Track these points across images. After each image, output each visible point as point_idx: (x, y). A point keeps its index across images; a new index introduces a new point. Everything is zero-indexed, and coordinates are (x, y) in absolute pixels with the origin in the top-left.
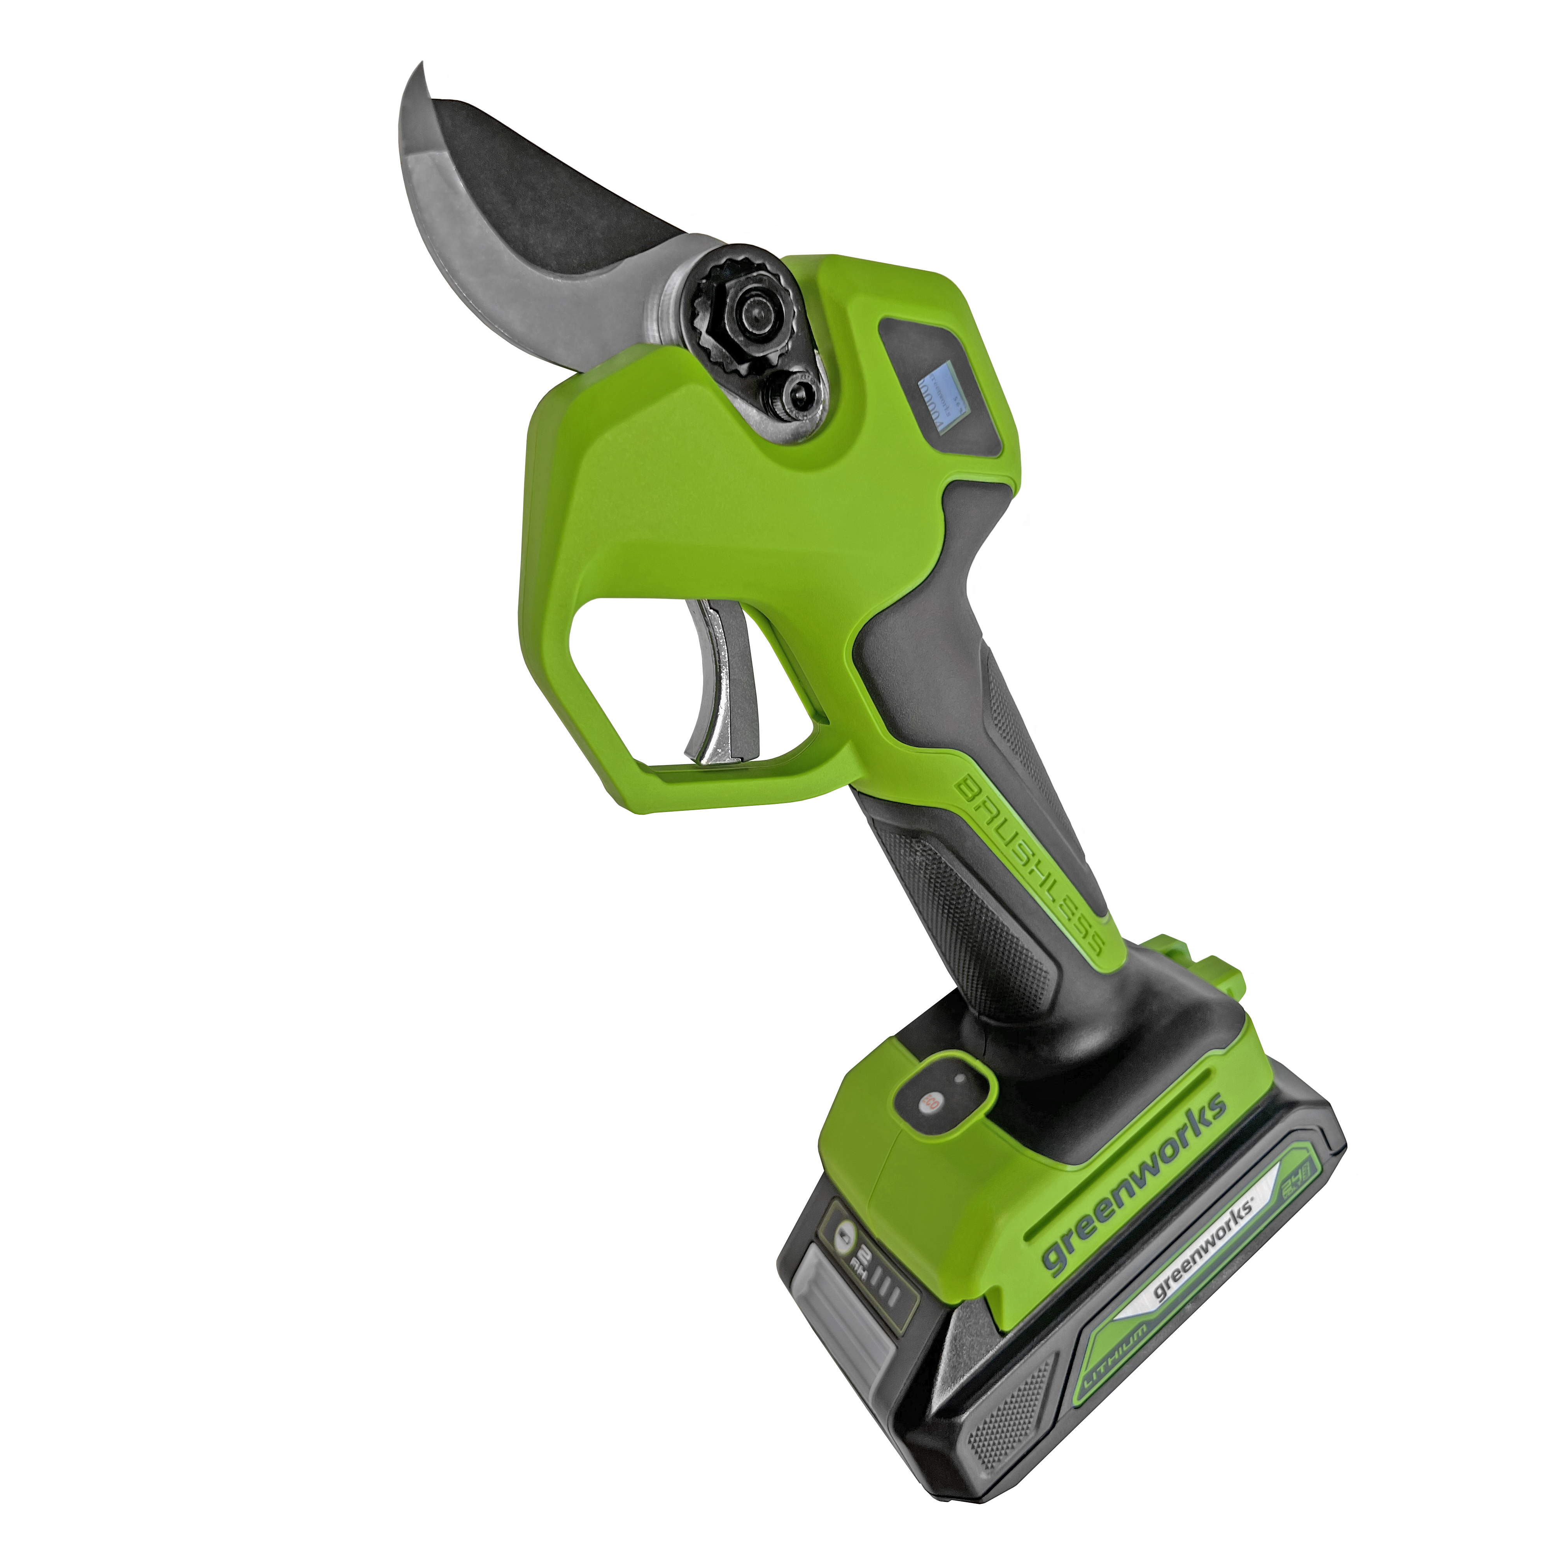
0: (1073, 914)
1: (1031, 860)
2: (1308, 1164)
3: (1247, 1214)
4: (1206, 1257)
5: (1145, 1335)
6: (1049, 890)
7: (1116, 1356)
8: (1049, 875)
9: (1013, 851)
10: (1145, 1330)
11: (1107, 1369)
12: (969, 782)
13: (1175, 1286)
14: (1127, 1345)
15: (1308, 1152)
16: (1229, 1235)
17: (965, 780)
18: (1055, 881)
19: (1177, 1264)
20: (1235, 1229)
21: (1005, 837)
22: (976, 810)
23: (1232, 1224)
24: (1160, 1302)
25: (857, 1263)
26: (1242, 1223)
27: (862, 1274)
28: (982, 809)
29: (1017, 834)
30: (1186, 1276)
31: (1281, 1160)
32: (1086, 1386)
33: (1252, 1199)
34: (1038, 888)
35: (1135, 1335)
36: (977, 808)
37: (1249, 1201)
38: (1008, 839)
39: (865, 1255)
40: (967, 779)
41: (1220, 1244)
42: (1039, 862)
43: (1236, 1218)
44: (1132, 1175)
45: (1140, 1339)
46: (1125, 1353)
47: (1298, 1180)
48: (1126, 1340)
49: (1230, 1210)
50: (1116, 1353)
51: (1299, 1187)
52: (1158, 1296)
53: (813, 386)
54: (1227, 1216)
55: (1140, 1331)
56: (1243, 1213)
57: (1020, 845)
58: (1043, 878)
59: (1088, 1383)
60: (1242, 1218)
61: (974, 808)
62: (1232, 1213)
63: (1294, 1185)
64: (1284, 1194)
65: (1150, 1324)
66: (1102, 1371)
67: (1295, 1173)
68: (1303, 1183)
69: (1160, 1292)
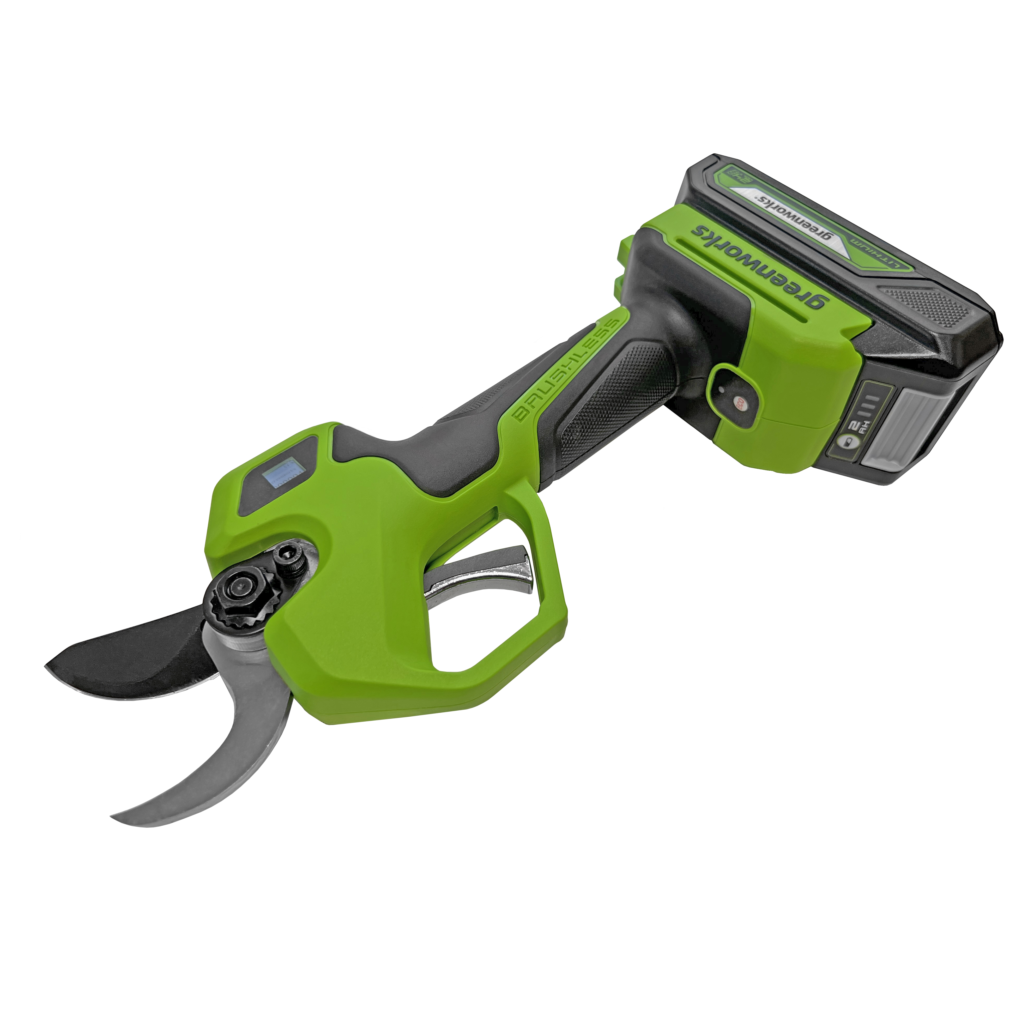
1: (562, 370)
2: (728, 172)
3: (766, 199)
4: (798, 215)
5: (857, 239)
6: (580, 357)
7: (875, 253)
8: (570, 358)
9: (557, 381)
10: (854, 240)
11: (884, 256)
12: (517, 414)
13: (821, 229)
14: (866, 248)
15: (720, 174)
16: (782, 205)
17: (517, 417)
18: (574, 354)
19: (807, 231)
20: (777, 203)
21: (549, 388)
22: (534, 407)
23: (774, 206)
24: (833, 235)
25: (861, 430)
26: (772, 200)
27: (867, 424)
28: (533, 404)
29: (546, 381)
30: (813, 224)
31: (728, 188)
32: (898, 266)
33: (756, 198)
34: (580, 363)
35: (858, 245)
36: (533, 407)
37: (758, 199)
38: (550, 386)
39: (854, 425)
40: (515, 416)
41: (788, 210)
42: (563, 366)
43: (770, 204)
44: (752, 269)
45: (860, 241)
46: (872, 248)
47: (739, 175)
48: (863, 250)
49: (765, 209)
50: (872, 253)
51: (745, 174)
52: (830, 237)
53: (281, 547)
54: (770, 210)
55: (855, 243)
56: (766, 201)
57: (554, 378)
58: (573, 361)
59: (896, 265)
60: (769, 201)
61: (533, 409)
62: (767, 207)
63: (743, 177)
64: (749, 181)
65: (849, 238)
66: (886, 259)
67: (735, 178)
68: (741, 172)
69: (826, 237)
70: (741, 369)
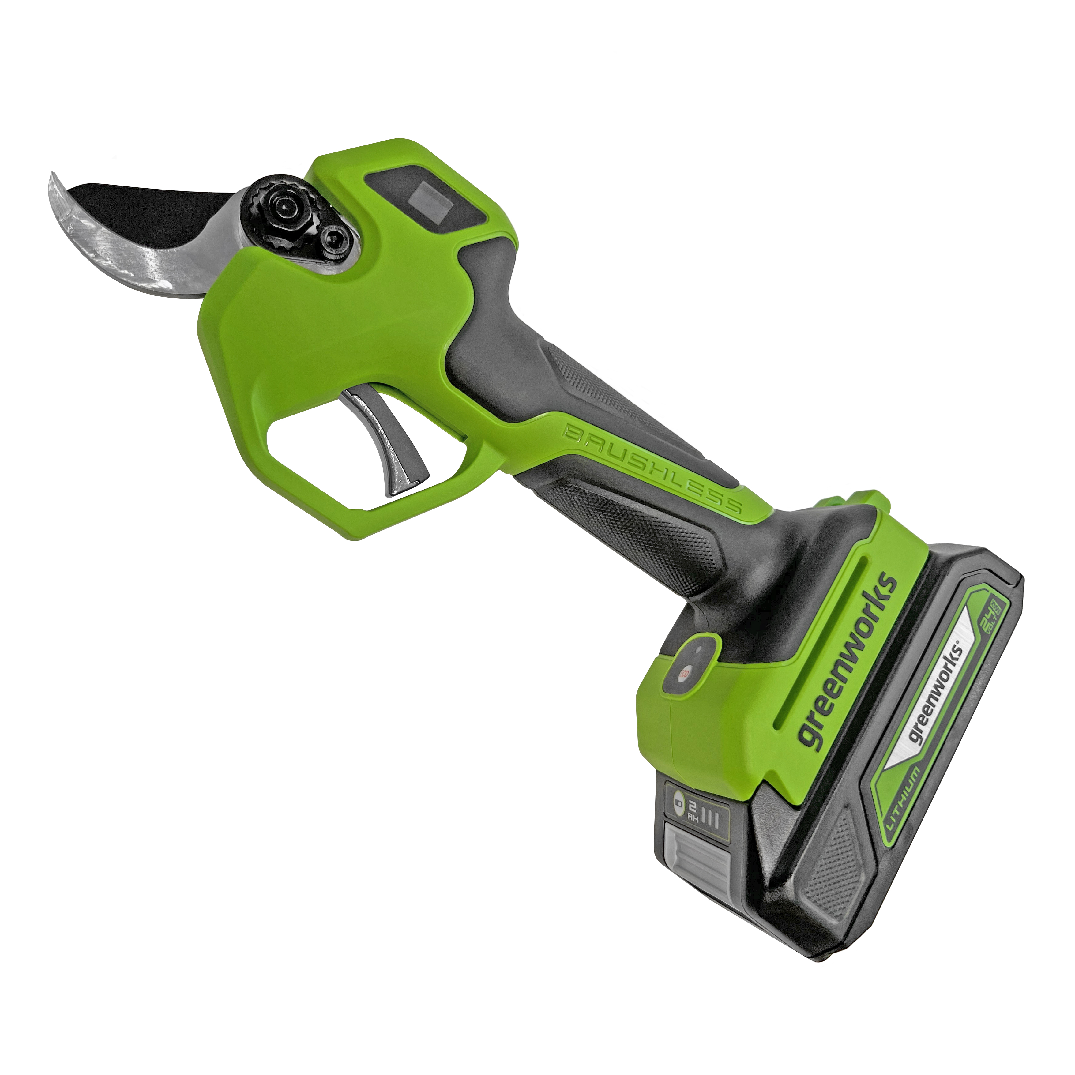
0: (702, 491)
1: (647, 465)
2: (993, 600)
3: (959, 655)
4: (942, 699)
5: (921, 775)
6: (673, 481)
7: (904, 798)
8: (667, 470)
9: (629, 463)
10: (919, 771)
11: (902, 811)
12: (571, 429)
13: (926, 730)
14: (909, 788)
15: (988, 591)
16: (953, 677)
17: (567, 429)
18: (674, 473)
19: (918, 711)
20: (956, 670)
21: (618, 456)
22: (587, 446)
23: (950, 666)
24: (920, 745)
25: (691, 816)
26: (960, 663)
27: (696, 821)
28: (591, 443)
29: (626, 451)
30: (932, 719)
31: (966, 605)
32: (890, 829)
33: (958, 642)
34: (664, 482)
35: (912, 777)
36: (587, 443)
37: (956, 644)
38: (621, 456)
39: (693, 806)
40: (569, 428)
41: (948, 685)
42: (654, 464)
43: (952, 660)
44: (842, 655)
45: (918, 780)
46: (911, 794)
47: (992, 616)
48: (905, 783)
49: (942, 656)
50: (902, 795)
51: (997, 621)
52: (915, 741)
54: (942, 662)
55: (914, 773)
56: (955, 655)
57: (632, 458)
58: (663, 474)
59: (890, 826)
60: (957, 659)
61: (585, 445)
62: (945, 658)
63: (990, 620)
64: (985, 630)
65: (922, 765)
66: (898, 813)
67: (985, 610)
68: (998, 617)
69: (914, 737)
70: (717, 666)
